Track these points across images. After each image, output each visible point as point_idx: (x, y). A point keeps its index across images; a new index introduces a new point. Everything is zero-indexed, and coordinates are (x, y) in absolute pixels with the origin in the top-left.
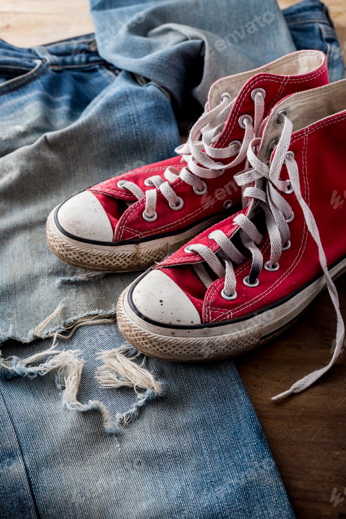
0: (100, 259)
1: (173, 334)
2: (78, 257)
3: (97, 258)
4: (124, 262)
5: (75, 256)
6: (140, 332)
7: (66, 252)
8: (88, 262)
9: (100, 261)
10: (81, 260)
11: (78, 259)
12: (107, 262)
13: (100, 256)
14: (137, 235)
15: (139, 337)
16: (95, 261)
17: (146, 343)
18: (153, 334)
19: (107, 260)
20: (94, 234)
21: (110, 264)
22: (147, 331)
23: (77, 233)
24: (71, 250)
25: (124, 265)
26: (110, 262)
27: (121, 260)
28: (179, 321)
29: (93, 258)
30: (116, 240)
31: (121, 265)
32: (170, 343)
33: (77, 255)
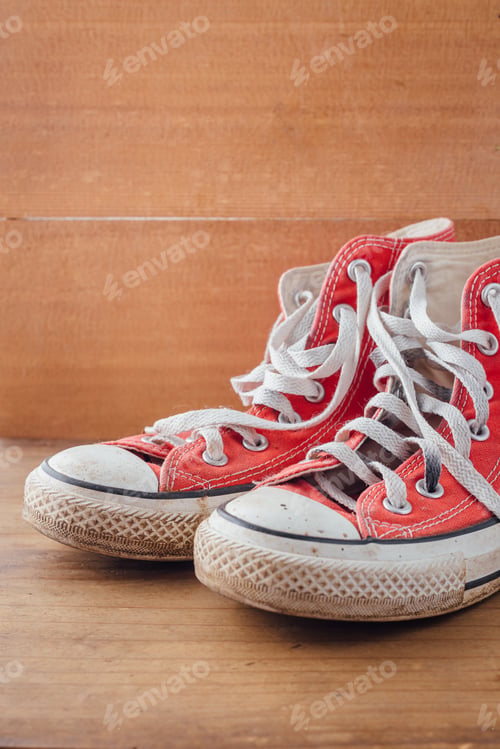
0: (137, 524)
1: (314, 551)
2: (96, 522)
3: (132, 523)
4: (181, 534)
5: (89, 520)
6: (252, 552)
7: (72, 516)
8: (116, 531)
9: (136, 530)
10: (102, 529)
11: (96, 527)
12: (150, 532)
13: (138, 518)
14: (200, 484)
15: (251, 563)
16: (129, 529)
17: (266, 574)
18: (277, 553)
19: (150, 526)
20: (124, 479)
21: (155, 537)
22: (264, 549)
23: (93, 479)
24: (83, 508)
25: (181, 539)
26: (155, 532)
27: (176, 528)
28: (321, 532)
29: (124, 522)
30: (165, 489)
31: (174, 539)
32: (311, 569)
33: (94, 518)
